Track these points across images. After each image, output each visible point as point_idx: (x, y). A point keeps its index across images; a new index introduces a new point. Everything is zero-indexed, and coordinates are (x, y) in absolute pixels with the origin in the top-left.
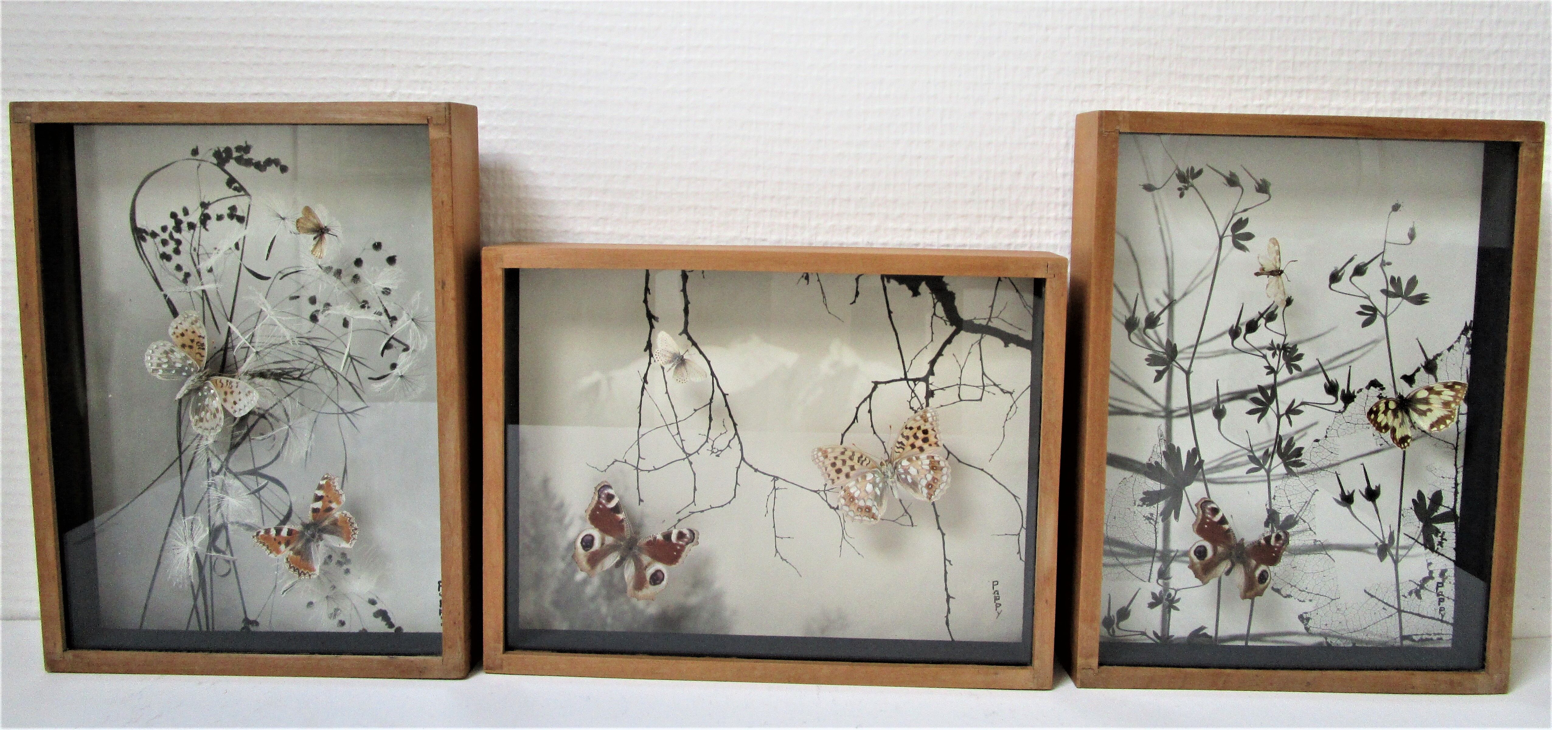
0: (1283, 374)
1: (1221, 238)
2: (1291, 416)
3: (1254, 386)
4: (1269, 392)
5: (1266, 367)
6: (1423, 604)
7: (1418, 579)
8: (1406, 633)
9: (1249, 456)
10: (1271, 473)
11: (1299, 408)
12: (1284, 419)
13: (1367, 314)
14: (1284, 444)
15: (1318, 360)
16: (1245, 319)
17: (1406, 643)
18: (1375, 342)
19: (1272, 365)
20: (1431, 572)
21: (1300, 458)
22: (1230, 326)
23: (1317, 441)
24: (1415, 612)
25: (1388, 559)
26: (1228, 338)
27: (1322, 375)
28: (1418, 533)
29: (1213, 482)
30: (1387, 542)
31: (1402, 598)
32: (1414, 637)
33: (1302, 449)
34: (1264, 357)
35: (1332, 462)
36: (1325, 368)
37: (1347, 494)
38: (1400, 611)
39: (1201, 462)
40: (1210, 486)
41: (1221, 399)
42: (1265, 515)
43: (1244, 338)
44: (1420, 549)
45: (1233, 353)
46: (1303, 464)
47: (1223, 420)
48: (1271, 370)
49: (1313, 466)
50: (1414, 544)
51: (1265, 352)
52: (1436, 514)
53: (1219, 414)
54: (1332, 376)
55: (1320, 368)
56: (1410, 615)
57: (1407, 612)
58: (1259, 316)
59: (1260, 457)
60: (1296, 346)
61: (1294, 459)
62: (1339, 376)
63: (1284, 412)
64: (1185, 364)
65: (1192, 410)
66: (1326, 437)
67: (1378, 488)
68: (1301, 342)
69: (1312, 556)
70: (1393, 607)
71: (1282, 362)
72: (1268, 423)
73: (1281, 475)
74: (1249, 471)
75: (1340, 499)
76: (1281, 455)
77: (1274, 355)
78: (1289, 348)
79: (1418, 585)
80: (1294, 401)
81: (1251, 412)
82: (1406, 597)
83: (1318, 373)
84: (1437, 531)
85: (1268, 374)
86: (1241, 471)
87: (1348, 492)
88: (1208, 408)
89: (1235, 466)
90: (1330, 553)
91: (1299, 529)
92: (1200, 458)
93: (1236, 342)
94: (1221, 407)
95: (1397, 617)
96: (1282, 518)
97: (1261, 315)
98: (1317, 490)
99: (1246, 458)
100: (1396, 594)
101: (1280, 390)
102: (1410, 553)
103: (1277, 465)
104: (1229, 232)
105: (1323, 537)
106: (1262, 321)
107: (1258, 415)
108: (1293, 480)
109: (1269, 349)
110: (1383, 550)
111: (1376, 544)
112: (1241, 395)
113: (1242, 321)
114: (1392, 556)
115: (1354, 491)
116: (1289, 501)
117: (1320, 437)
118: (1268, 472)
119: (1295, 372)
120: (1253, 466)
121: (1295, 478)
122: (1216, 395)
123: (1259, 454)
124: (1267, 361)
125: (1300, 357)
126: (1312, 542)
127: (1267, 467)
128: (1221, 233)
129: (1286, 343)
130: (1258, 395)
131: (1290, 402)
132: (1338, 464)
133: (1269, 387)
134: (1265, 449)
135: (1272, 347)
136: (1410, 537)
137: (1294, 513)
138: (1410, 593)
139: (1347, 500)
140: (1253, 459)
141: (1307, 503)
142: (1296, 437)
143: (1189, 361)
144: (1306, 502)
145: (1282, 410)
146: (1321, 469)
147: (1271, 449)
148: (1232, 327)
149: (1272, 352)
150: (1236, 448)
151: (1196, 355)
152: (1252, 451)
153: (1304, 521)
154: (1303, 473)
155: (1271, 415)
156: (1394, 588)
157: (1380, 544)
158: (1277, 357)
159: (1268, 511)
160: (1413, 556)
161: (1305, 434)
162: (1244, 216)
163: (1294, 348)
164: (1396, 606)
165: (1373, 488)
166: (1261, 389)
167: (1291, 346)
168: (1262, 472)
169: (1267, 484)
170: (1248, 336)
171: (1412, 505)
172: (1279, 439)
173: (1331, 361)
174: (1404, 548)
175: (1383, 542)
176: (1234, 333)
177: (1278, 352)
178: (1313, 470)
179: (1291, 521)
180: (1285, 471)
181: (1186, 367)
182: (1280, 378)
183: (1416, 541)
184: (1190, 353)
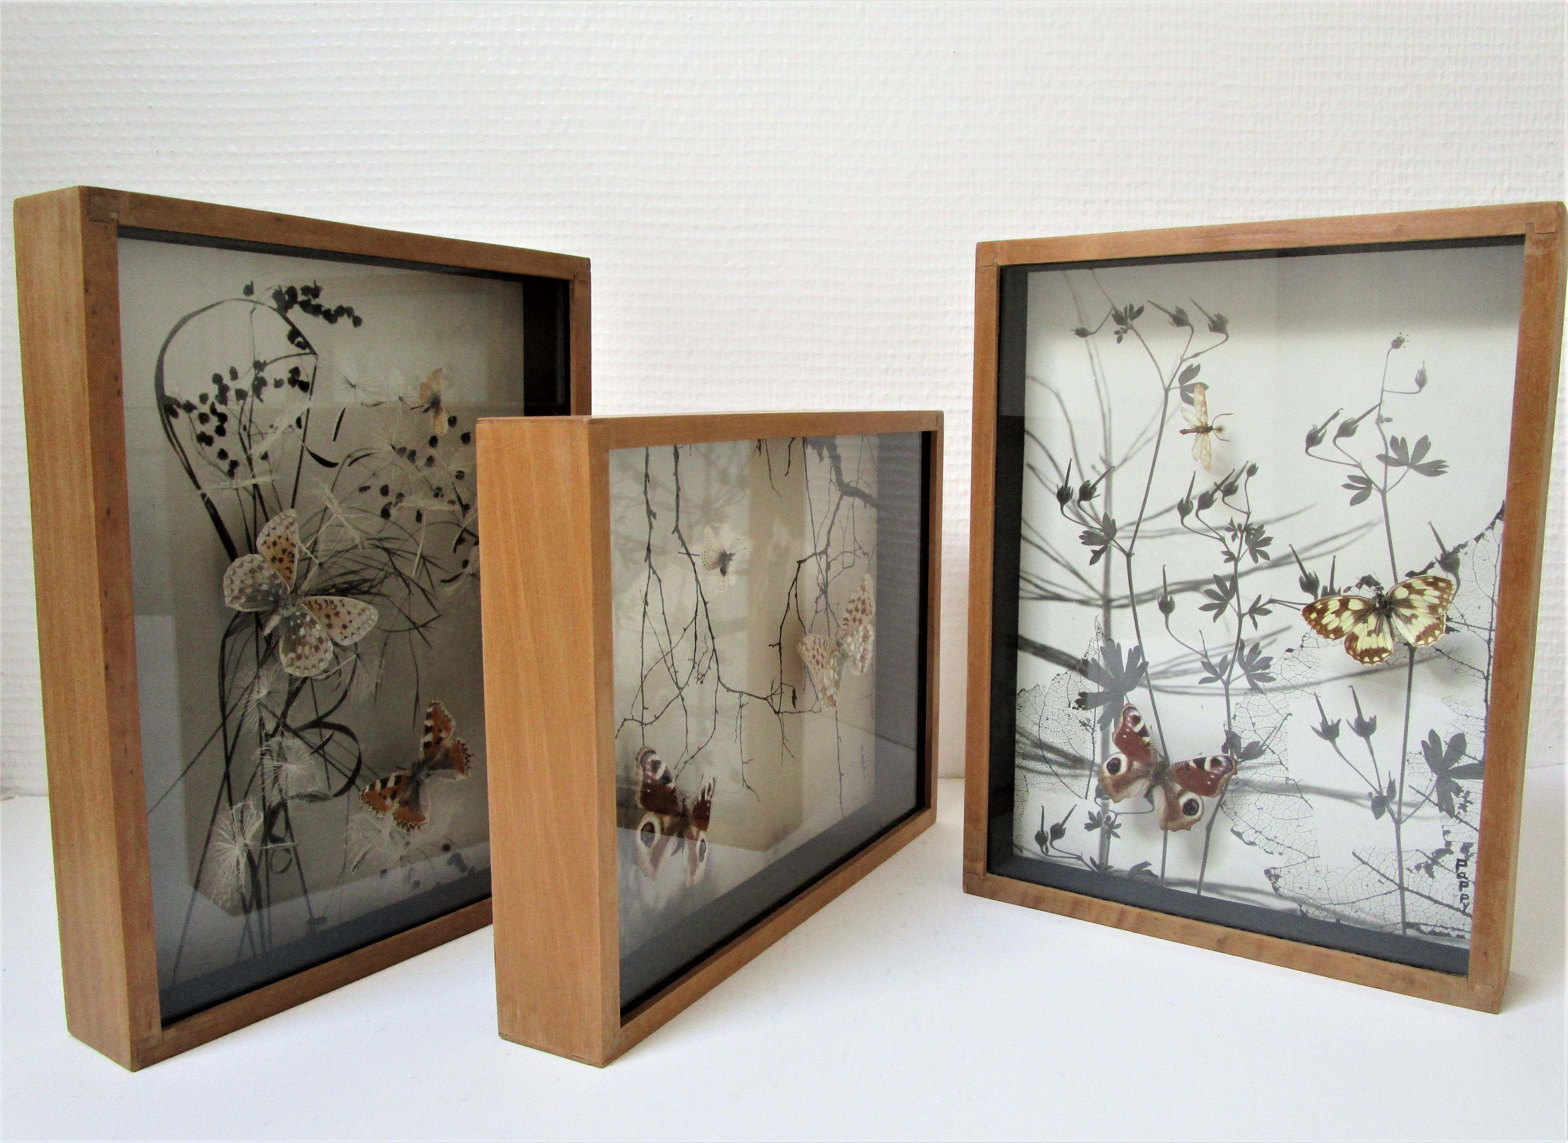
0: (1246, 562)
1: (1167, 391)
2: (1257, 617)
3: (1209, 575)
4: (1228, 584)
5: (1223, 553)
6: (1436, 885)
7: (1430, 849)
8: (1410, 919)
9: (1203, 663)
10: (1231, 686)
11: (1266, 607)
12: (1247, 620)
13: (1357, 488)
14: (1246, 651)
15: (1290, 546)
16: (1197, 491)
17: (1410, 932)
18: (1369, 525)
19: (1232, 550)
20: (1448, 844)
21: (1267, 671)
22: (1178, 500)
23: (1290, 650)
24: (1424, 893)
25: (1386, 816)
26: (1176, 513)
27: (1297, 566)
28: (1431, 787)
29: (1160, 689)
30: (1385, 794)
31: (1406, 872)
32: (1423, 927)
33: (1271, 659)
34: (1222, 539)
35: (1310, 680)
36: (1300, 557)
37: (1330, 723)
38: (1402, 888)
39: (1145, 664)
40: (1156, 694)
41: (1169, 589)
42: (1223, 739)
43: (1197, 515)
44: (1430, 810)
45: (1184, 533)
46: (1272, 679)
47: (1171, 616)
48: (1231, 557)
49: (1284, 683)
50: (1424, 802)
51: (1223, 533)
52: (1456, 765)
53: (1166, 607)
54: (1309, 567)
55: (1293, 557)
56: (1418, 897)
57: (1412, 892)
58: (1215, 487)
59: (1216, 665)
60: (1262, 527)
61: (1259, 671)
62: (1319, 569)
63: (1247, 610)
64: (1126, 545)
65: (1134, 601)
66: (1302, 646)
67: (1373, 720)
68: (1268, 522)
69: (1283, 798)
70: (1392, 881)
71: (1245, 547)
72: (1227, 625)
73: (1243, 689)
74: (1204, 681)
75: (1320, 730)
76: (1243, 665)
77: (1234, 538)
78: (1254, 529)
79: (1429, 857)
80: (1259, 598)
81: (1205, 608)
82: (1411, 871)
83: (1291, 563)
84: (1458, 790)
85: (1227, 561)
86: (1193, 680)
87: (1332, 721)
88: (1153, 599)
89: (1185, 672)
90: (1306, 796)
91: (1265, 761)
92: (1144, 658)
93: (1186, 520)
94: (1169, 600)
95: (1399, 897)
96: (1244, 744)
97: (1218, 487)
98: (1291, 714)
99: (1199, 665)
100: (1396, 865)
101: (1242, 583)
102: (1418, 813)
103: (1239, 678)
104: (1176, 383)
105: (1298, 775)
106: (1218, 495)
107: (1214, 612)
108: (1257, 698)
109: (1228, 529)
110: (1380, 804)
111: (1370, 794)
112: (1193, 586)
113: (1193, 493)
114: (1392, 814)
115: (1339, 721)
116: (1254, 724)
117: (1295, 646)
118: (1227, 684)
119: (1261, 561)
120: (1207, 674)
121: (1260, 695)
122: (1162, 584)
123: (1215, 661)
124: (1224, 543)
125: (1267, 541)
126: (1282, 780)
127: (1225, 677)
128: (1167, 385)
129: (1249, 523)
130: (1214, 587)
131: (1255, 598)
132: (1318, 683)
133: (1227, 577)
134: (1223, 656)
135: (1231, 528)
136: (1418, 792)
137: (1259, 739)
138: (1418, 867)
139: (1329, 732)
140: (1207, 666)
141: (1277, 729)
142: (1262, 644)
143: (1131, 541)
144: (1275, 728)
145: (1245, 609)
146: (1295, 687)
147: (1230, 656)
148: (1182, 501)
149: (1232, 533)
150: (1187, 651)
151: (1138, 534)
152: (1206, 656)
153: (1273, 752)
154: (1271, 690)
155: (1230, 613)
156: (1394, 856)
157: (1375, 794)
158: (1238, 541)
159: (1227, 732)
160: (1421, 818)
161: (1274, 641)
162: (1195, 362)
163: (1260, 529)
164: (1397, 881)
165: (1366, 719)
166: (1218, 580)
167: (1256, 527)
168: (1219, 684)
169: (1224, 699)
170: (1202, 513)
171: (1421, 748)
172: (1240, 645)
173: (1307, 549)
174: (1408, 805)
175: (1380, 793)
176: (1184, 508)
177: (1239, 534)
178: (1283, 688)
179: (1254, 751)
180: (1247, 685)
181: (1126, 547)
182: (1242, 566)
183: (1427, 798)
184: (1131, 531)
